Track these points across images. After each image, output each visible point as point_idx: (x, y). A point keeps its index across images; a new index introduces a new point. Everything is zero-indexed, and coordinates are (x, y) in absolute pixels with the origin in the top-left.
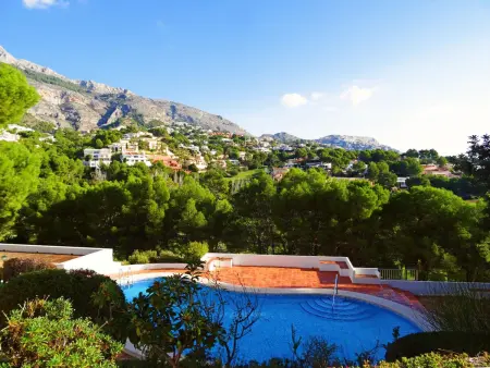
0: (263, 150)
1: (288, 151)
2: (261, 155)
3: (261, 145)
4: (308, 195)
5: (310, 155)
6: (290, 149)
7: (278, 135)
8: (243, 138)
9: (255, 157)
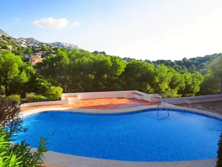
0: (22, 45)
1: (36, 47)
2: (22, 48)
3: (21, 43)
4: (91, 63)
5: (49, 50)
6: (38, 46)
7: (29, 39)
8: (9, 38)
9: (18, 49)
